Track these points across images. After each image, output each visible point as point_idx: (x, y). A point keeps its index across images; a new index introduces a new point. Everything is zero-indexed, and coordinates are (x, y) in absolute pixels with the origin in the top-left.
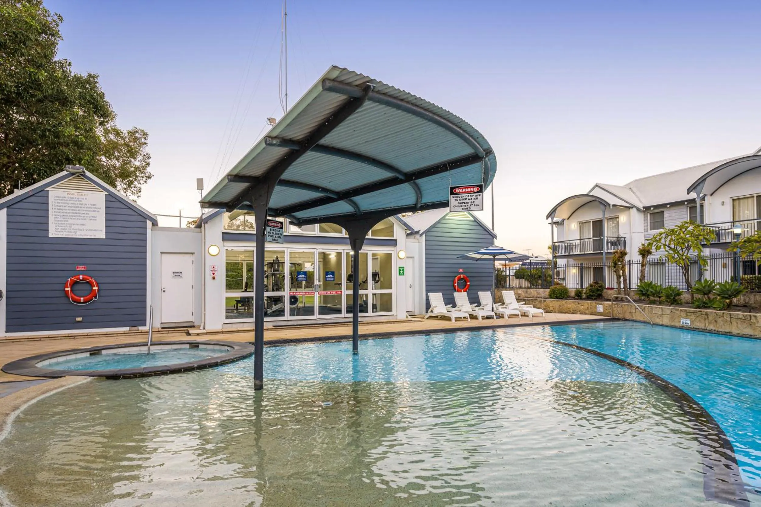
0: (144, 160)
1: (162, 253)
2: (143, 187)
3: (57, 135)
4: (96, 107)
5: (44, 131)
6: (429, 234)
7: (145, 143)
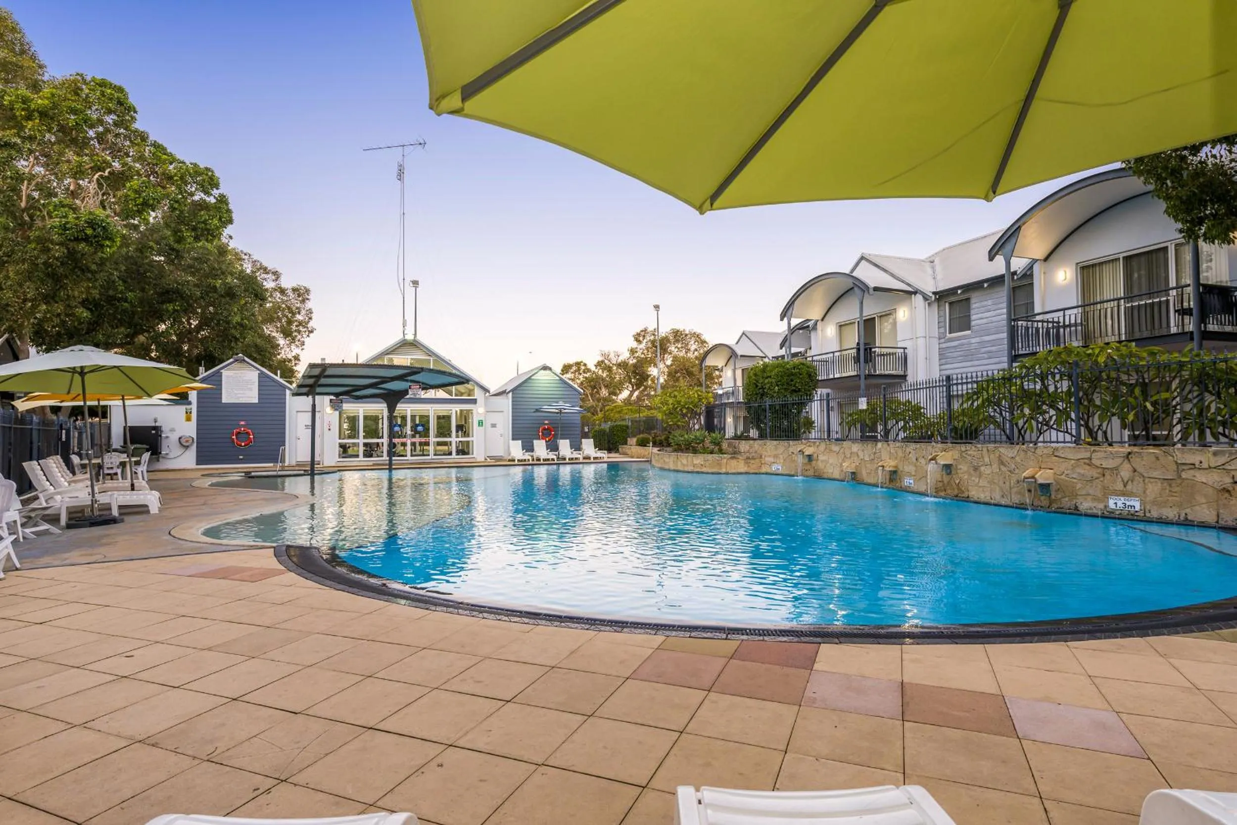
0: (307, 315)
1: (297, 412)
2: (307, 340)
3: (228, 323)
4: (256, 295)
5: (219, 321)
6: (517, 392)
7: (308, 299)
